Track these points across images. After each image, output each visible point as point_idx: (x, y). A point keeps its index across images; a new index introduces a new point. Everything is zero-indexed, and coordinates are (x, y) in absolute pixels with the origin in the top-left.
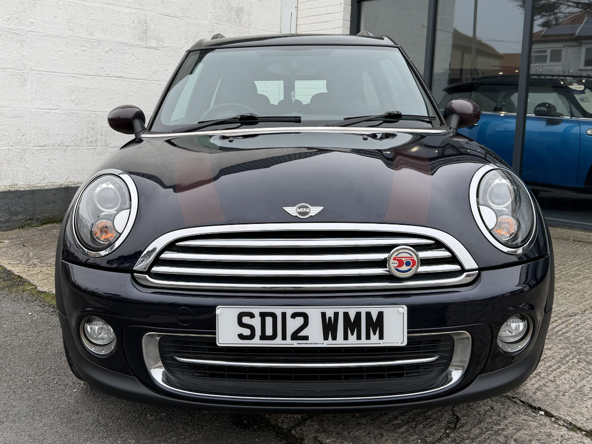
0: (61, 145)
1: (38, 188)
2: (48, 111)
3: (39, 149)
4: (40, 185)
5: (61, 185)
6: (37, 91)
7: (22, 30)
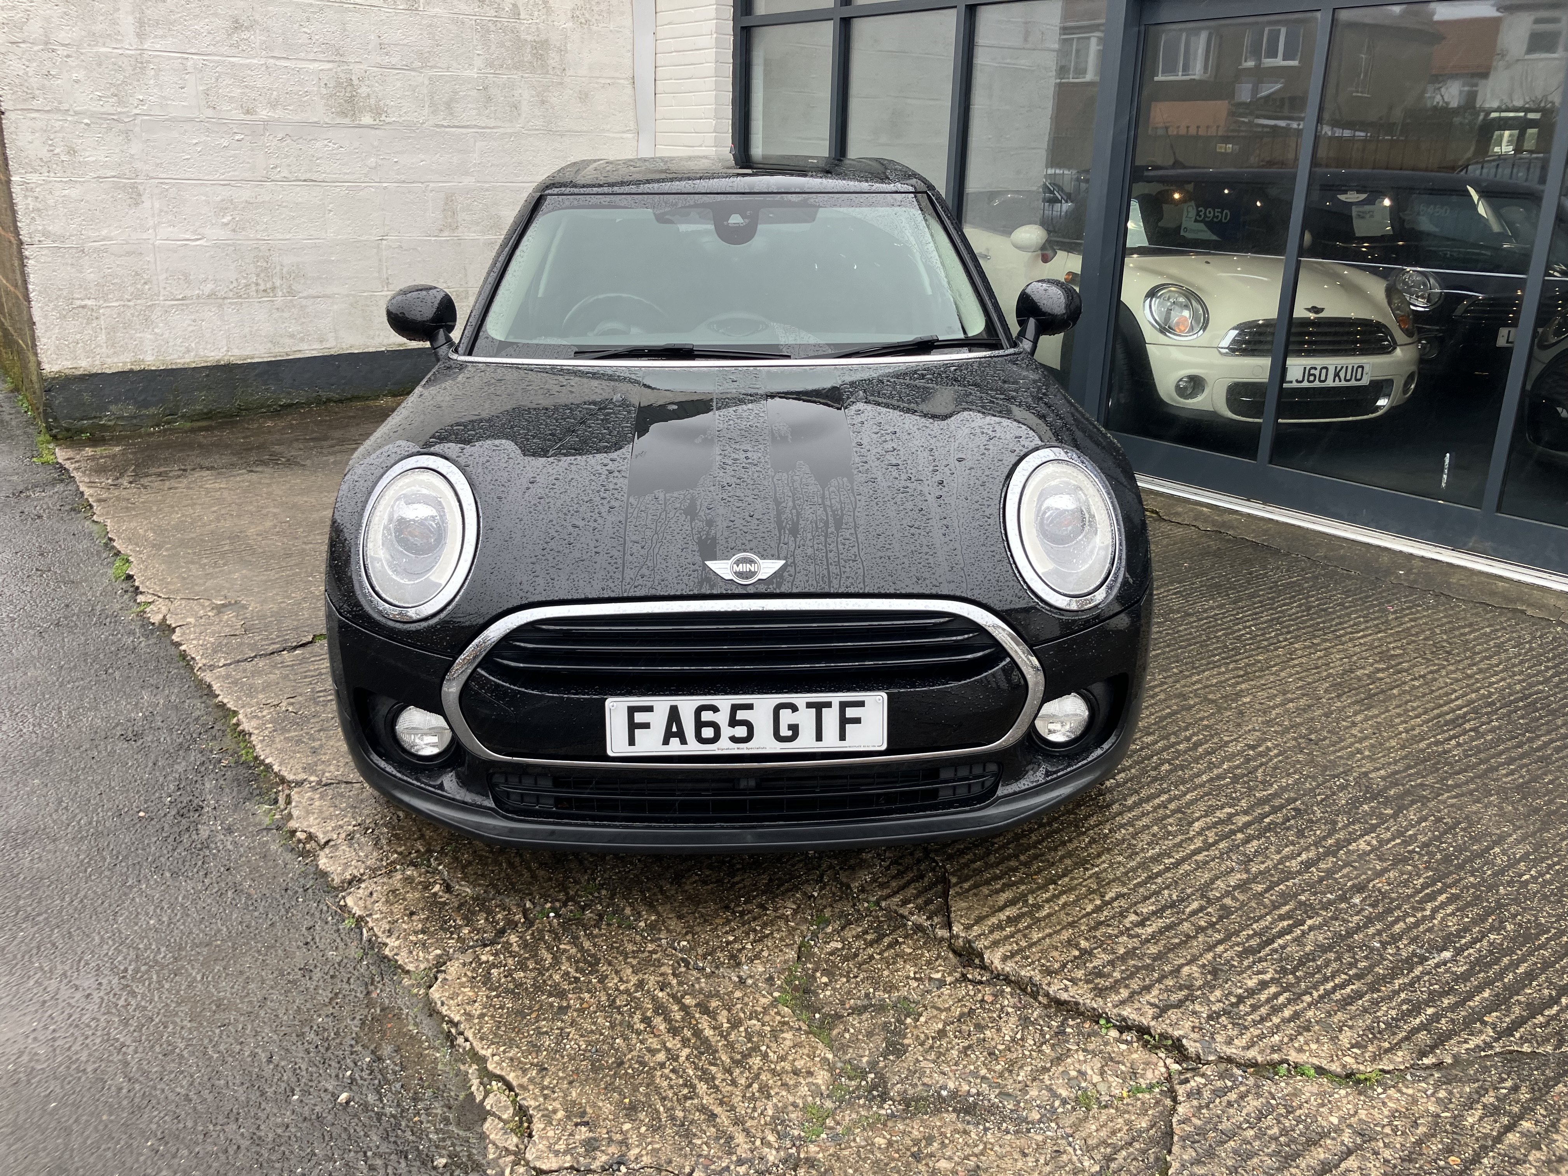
0: (212, 295)
1: (179, 366)
2: (185, 242)
3: (175, 305)
4: (182, 361)
5: (218, 361)
6: (161, 211)
7: (124, 113)
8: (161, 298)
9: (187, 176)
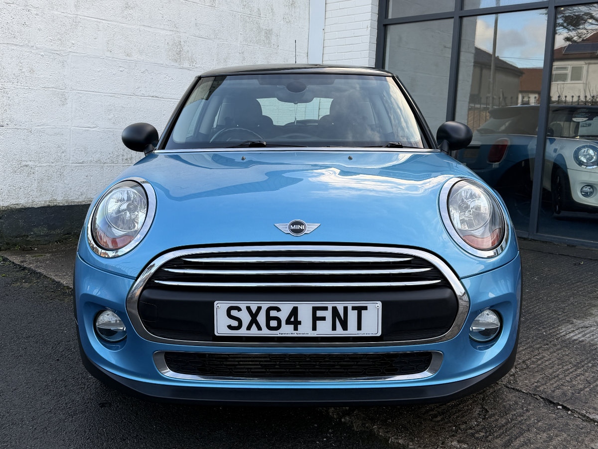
0: (99, 161)
1: (75, 204)
2: (87, 129)
3: (78, 166)
4: (78, 200)
6: (76, 109)
7: (63, 50)
8: (71, 162)
9: (93, 90)
